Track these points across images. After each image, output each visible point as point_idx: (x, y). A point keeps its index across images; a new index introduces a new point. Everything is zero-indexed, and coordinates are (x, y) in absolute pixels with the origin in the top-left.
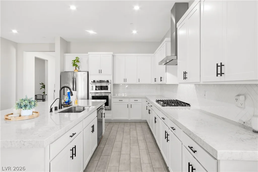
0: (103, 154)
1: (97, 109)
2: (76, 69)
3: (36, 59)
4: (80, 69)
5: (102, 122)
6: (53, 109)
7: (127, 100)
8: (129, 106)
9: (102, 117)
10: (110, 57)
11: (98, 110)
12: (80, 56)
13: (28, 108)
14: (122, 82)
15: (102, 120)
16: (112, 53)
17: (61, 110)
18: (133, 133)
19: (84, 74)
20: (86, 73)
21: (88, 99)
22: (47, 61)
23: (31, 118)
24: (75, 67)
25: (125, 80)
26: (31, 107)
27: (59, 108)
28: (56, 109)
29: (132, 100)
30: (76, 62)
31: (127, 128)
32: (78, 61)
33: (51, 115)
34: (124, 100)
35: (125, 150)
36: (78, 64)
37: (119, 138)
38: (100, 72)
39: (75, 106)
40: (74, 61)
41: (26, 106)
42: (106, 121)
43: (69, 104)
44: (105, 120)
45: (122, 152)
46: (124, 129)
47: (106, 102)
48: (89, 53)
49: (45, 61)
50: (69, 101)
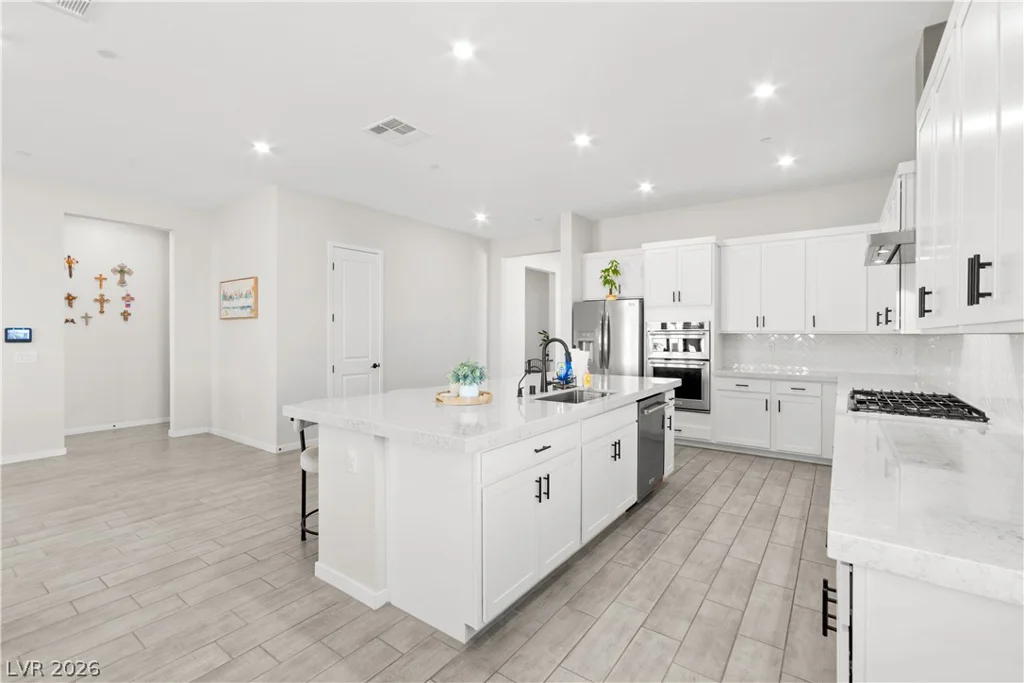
0: (650, 526)
1: (638, 401)
2: (611, 293)
3: (529, 272)
4: (624, 293)
5: (663, 442)
6: (526, 391)
7: (764, 386)
8: (774, 406)
9: (663, 427)
10: (708, 253)
11: (642, 404)
12: (620, 256)
13: (468, 381)
14: (752, 327)
15: (663, 435)
16: (712, 239)
17: (545, 395)
18: (773, 493)
19: (630, 304)
20: (637, 303)
21: (642, 374)
22: (554, 274)
23: (475, 403)
24: (608, 287)
25: (761, 321)
26: (474, 380)
27: (542, 391)
28: (532, 390)
29: (786, 387)
30: (611, 273)
31: (754, 475)
32: (616, 272)
33: (520, 402)
34: (753, 385)
35: (720, 531)
36: (617, 280)
37: (714, 496)
38: (677, 297)
39: (581, 389)
40: (607, 270)
41: (465, 377)
42: (678, 443)
43: (567, 383)
44: (675, 439)
45: (708, 536)
46: (743, 474)
47: (680, 384)
48: (645, 246)
49: (550, 275)
50: (567, 375)
